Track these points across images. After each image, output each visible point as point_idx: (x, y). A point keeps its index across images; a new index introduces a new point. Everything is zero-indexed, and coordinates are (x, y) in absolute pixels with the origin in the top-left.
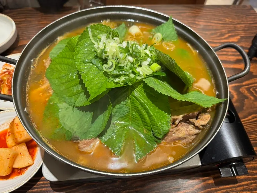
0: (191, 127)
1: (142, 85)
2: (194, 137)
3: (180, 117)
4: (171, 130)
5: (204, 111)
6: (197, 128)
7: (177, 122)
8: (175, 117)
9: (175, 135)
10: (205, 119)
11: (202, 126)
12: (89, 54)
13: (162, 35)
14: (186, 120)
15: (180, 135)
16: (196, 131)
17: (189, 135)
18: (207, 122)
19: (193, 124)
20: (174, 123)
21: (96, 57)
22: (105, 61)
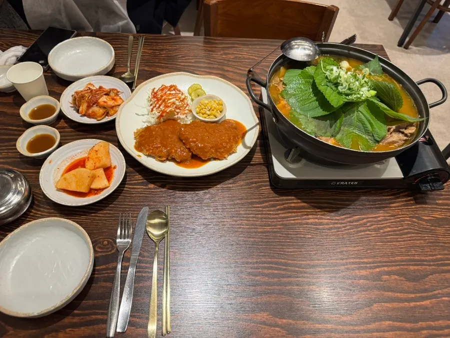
0: (401, 135)
1: (366, 104)
2: (403, 142)
3: (394, 127)
4: (387, 135)
5: (411, 125)
6: (406, 135)
7: (392, 130)
8: (390, 127)
9: (391, 140)
10: (412, 130)
11: (409, 133)
12: (323, 80)
13: (369, 69)
14: (397, 130)
15: (394, 139)
16: (405, 138)
17: (400, 140)
18: (413, 131)
19: (403, 133)
20: (388, 131)
21: (330, 82)
22: (337, 85)
